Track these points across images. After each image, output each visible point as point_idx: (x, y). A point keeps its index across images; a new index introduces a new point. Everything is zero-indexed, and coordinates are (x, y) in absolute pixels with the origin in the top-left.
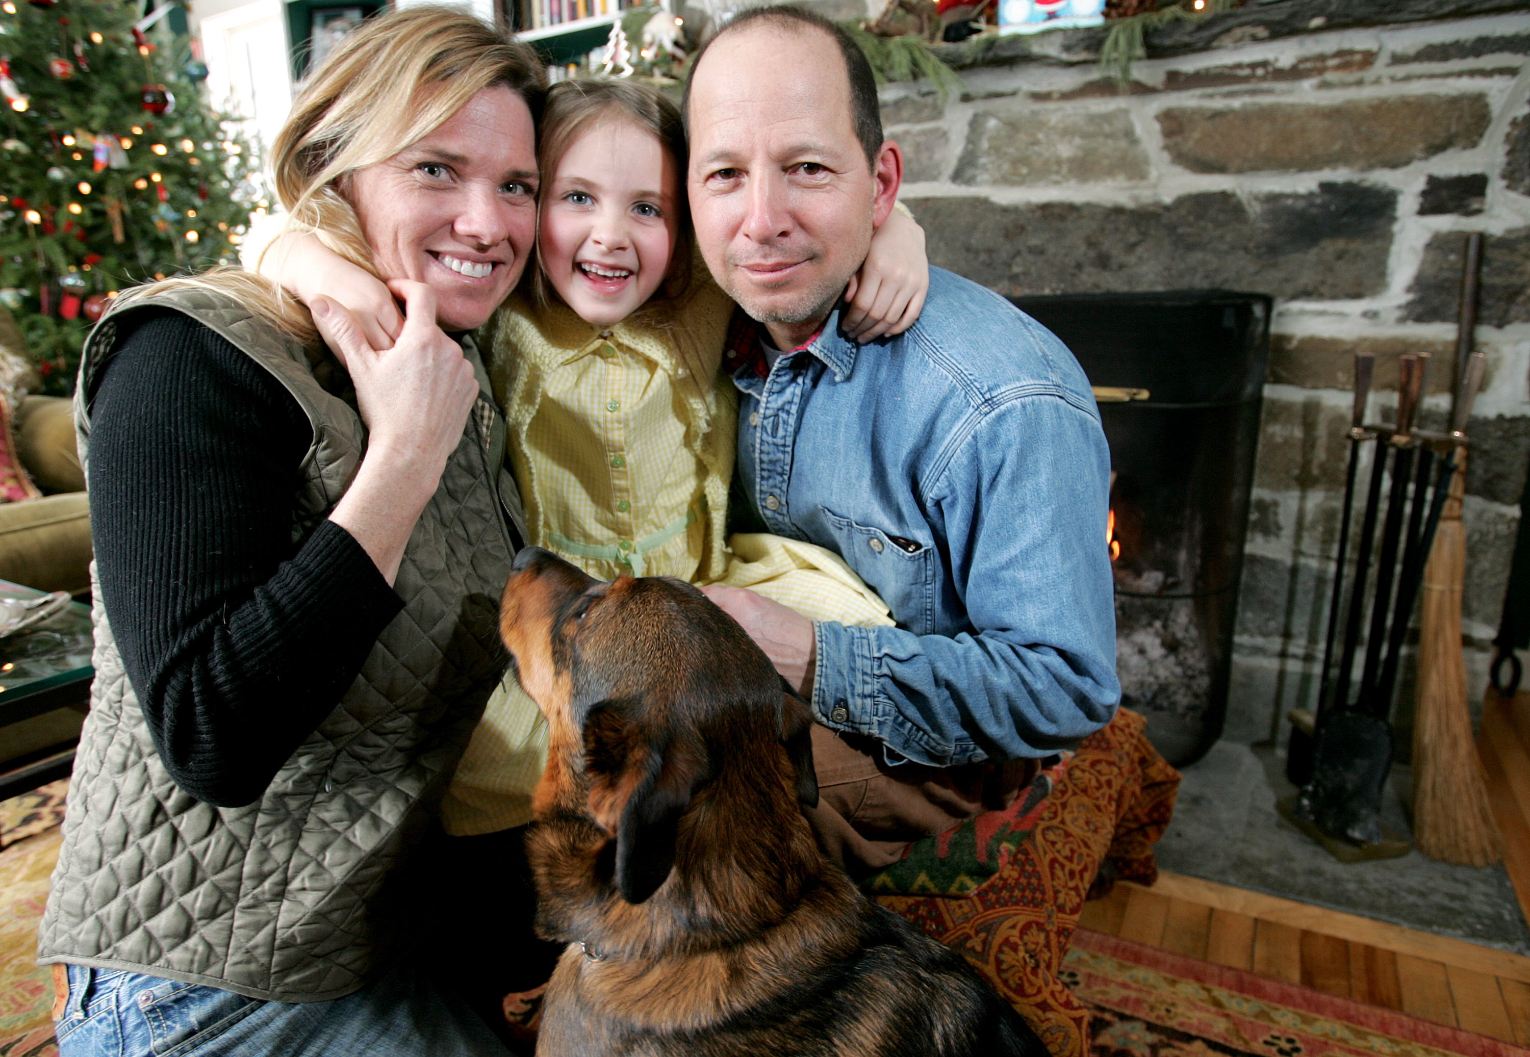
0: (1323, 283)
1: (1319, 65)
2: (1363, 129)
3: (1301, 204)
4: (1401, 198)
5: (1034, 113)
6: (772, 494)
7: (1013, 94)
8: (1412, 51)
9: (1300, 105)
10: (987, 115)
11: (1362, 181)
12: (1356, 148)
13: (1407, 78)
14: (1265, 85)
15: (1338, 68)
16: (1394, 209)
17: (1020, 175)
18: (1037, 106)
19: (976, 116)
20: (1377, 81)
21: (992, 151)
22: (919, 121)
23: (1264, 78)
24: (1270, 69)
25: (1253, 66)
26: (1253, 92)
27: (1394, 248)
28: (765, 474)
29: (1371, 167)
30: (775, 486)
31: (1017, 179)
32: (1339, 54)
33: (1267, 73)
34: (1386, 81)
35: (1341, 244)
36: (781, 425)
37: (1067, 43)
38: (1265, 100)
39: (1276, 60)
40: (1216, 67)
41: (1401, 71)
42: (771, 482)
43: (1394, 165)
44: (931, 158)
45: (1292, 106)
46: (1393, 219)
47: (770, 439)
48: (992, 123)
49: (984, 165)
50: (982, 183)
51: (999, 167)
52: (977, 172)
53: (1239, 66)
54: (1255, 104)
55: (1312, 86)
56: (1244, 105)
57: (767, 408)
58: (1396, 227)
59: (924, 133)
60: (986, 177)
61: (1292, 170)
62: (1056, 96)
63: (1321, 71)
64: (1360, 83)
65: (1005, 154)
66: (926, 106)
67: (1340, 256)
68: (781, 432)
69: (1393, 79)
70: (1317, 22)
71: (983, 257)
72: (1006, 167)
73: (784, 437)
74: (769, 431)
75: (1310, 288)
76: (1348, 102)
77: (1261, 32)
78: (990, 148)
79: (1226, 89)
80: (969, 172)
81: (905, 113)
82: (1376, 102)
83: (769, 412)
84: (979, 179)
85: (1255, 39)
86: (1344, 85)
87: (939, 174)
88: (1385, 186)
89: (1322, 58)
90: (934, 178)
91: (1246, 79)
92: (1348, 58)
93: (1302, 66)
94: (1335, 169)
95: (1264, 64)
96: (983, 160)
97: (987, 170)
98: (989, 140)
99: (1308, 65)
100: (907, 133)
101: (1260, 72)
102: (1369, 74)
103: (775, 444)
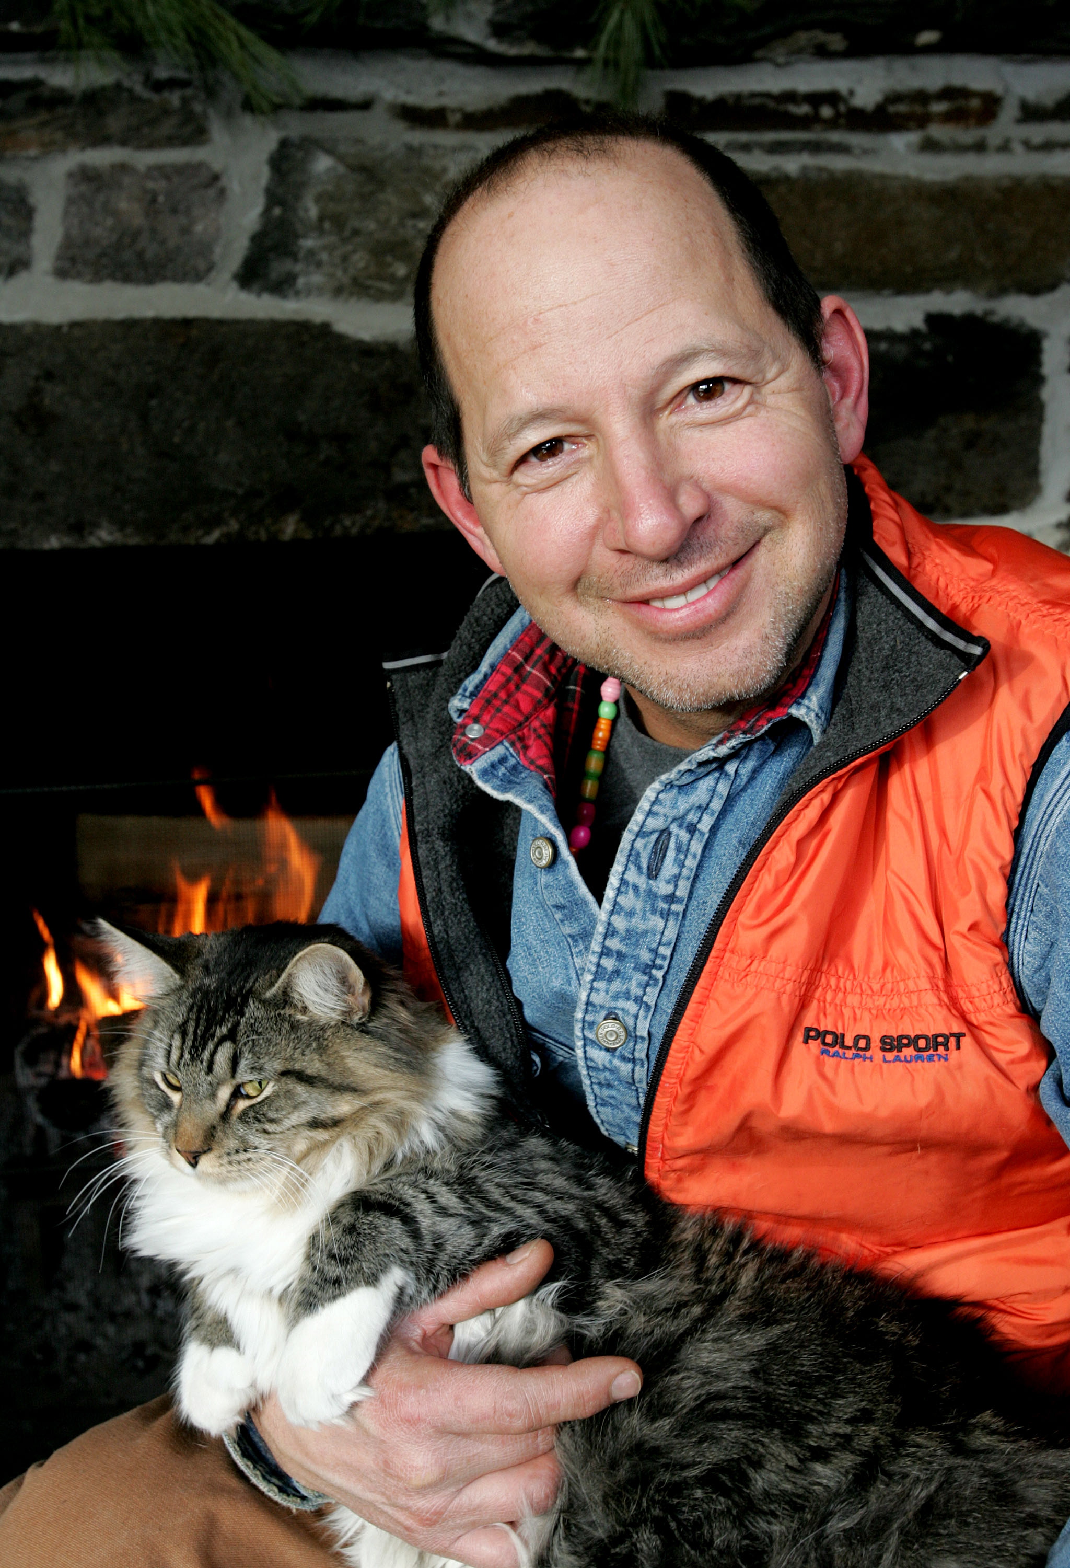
0: (948, 489)
1: (918, 109)
2: (991, 226)
3: (901, 351)
4: (1047, 345)
5: (414, 151)
6: (612, 1015)
7: (365, 105)
8: (1049, 101)
9: (895, 178)
10: (310, 145)
11: (988, 313)
12: (981, 258)
13: (1048, 146)
14: (835, 137)
15: (948, 118)
16: (1038, 363)
17: (392, 279)
18: (418, 137)
19: (284, 144)
20: (1005, 148)
21: (327, 225)
22: (152, 145)
23: (832, 124)
24: (842, 108)
25: (816, 99)
26: (816, 148)
27: (1048, 430)
28: (609, 964)
29: (1001, 291)
30: (627, 996)
31: (387, 286)
32: (948, 93)
33: (838, 115)
34: (1018, 148)
35: (969, 422)
36: (671, 854)
37: (499, 18)
38: (839, 163)
39: (851, 93)
40: (753, 95)
41: (1039, 132)
42: (616, 986)
43: (1034, 289)
44: (185, 231)
45: (883, 177)
46: (1039, 380)
47: (642, 881)
48: (323, 164)
49: (311, 253)
50: (309, 292)
51: (345, 259)
52: (298, 267)
53: (791, 97)
54: (821, 169)
55: (909, 146)
56: (805, 168)
57: (650, 813)
58: (1046, 393)
59: (161, 171)
60: (317, 278)
61: (886, 292)
62: (454, 118)
63: (922, 121)
64: (980, 147)
65: (356, 232)
66: (166, 112)
67: (971, 441)
68: (669, 868)
69: (1028, 146)
70: (927, 37)
71: (326, 450)
72: (360, 260)
73: (676, 878)
74: (644, 864)
75: (930, 498)
76: (968, 178)
77: (836, 41)
78: (321, 219)
79: (770, 136)
80: (278, 268)
81: (114, 123)
82: (1006, 183)
83: (652, 823)
84: (301, 281)
85: (823, 53)
86: (960, 149)
87: (210, 268)
88: (1022, 324)
89: (922, 97)
90: (198, 276)
91: (805, 123)
92: (961, 102)
93: (892, 109)
94: (949, 292)
95: (832, 98)
96: (308, 243)
97: (319, 264)
98: (318, 199)
99: (902, 108)
100: (123, 168)
101: (826, 112)
102: (994, 133)
103: (651, 895)
